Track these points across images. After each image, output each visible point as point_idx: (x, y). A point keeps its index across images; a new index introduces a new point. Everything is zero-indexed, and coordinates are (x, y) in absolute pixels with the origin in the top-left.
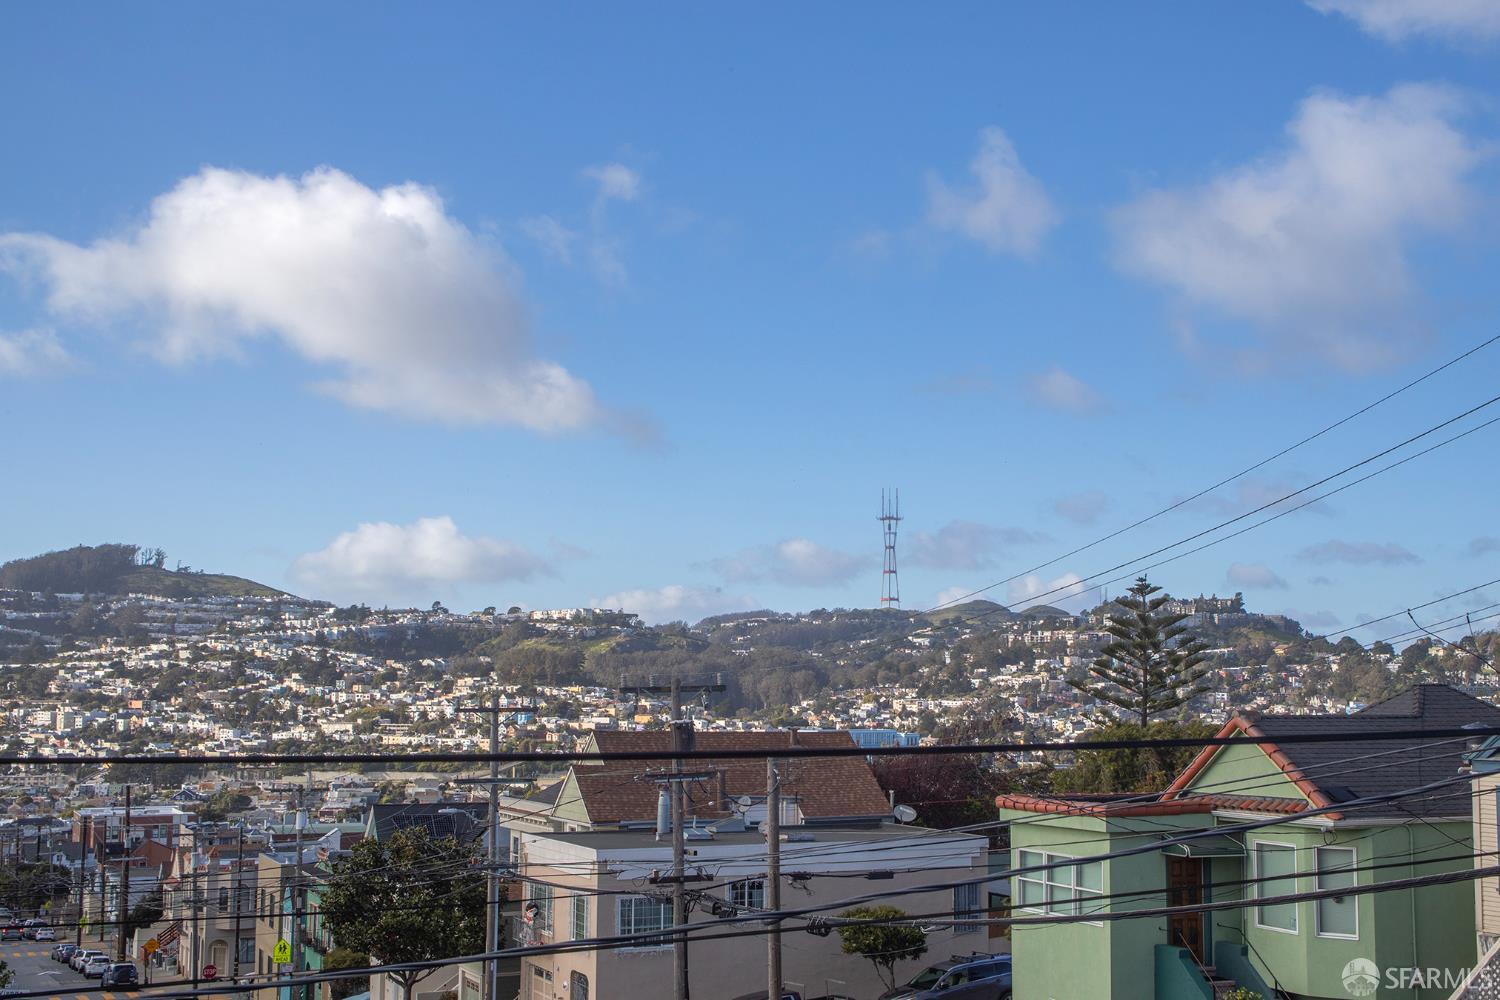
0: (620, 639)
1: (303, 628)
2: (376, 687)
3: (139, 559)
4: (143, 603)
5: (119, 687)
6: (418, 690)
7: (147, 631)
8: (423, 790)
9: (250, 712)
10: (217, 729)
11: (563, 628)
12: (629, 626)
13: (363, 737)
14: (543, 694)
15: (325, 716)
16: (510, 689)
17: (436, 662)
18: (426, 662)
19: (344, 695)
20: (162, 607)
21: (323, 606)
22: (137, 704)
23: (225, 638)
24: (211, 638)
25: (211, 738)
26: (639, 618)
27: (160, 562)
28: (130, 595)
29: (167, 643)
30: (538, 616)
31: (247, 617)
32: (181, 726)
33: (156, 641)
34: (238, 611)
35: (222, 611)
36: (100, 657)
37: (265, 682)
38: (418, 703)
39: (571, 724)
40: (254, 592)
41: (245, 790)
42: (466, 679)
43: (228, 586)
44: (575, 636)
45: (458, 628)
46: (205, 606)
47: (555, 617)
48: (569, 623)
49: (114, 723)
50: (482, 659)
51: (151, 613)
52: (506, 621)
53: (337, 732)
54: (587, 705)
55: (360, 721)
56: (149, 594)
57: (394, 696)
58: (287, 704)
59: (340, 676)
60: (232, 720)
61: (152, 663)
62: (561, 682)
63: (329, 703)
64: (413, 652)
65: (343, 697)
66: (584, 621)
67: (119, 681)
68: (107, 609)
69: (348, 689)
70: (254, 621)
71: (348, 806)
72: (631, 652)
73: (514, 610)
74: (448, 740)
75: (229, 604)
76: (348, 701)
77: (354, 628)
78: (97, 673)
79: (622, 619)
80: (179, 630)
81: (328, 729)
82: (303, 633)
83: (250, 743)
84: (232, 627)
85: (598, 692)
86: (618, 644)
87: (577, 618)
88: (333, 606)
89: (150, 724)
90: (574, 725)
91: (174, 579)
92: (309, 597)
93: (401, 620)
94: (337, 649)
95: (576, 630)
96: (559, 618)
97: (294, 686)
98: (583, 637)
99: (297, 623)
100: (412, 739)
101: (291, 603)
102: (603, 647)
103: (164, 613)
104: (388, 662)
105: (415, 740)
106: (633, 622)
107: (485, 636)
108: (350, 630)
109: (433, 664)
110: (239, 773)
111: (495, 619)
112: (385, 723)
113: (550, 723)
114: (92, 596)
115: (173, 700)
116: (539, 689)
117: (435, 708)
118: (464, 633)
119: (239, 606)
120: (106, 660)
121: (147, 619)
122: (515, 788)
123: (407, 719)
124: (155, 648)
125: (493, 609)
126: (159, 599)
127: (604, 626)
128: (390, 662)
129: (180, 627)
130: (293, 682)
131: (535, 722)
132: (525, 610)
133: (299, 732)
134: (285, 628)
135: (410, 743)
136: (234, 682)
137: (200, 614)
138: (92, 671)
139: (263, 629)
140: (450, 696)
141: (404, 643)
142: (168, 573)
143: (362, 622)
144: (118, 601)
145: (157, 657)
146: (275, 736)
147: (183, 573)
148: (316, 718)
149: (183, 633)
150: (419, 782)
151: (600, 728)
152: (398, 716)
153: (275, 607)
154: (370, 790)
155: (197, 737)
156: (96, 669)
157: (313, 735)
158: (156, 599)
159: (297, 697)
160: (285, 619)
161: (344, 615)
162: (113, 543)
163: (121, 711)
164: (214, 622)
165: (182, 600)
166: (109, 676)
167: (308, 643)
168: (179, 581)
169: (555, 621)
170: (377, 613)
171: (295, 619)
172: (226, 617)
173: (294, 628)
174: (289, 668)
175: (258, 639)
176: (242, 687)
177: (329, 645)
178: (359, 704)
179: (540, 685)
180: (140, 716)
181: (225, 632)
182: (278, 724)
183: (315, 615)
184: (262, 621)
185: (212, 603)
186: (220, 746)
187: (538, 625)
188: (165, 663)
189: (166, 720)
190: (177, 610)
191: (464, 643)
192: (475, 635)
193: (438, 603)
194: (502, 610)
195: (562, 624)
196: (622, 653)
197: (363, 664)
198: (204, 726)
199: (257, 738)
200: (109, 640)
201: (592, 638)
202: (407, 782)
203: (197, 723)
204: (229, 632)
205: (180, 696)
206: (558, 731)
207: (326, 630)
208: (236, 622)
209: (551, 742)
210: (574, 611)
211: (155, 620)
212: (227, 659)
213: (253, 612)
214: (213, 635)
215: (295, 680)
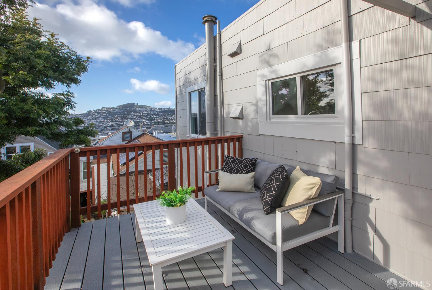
2: (164, 116)
3: (135, 104)
5: (135, 117)
6: (169, 116)
7: (137, 111)
9: (150, 119)
10: (146, 121)
13: (163, 121)
21: (157, 108)
24: (144, 112)
27: (138, 104)
28: (135, 108)
29: (139, 112)
32: (142, 121)
34: (147, 109)
36: (132, 114)
37: (151, 116)
40: (149, 107)
43: (145, 106)
55: (162, 119)
56: (137, 108)
57: (166, 117)
58: (154, 118)
60: (148, 120)
63: (158, 118)
64: (168, 112)
69: (161, 116)
81: (159, 120)
83: (150, 122)
92: (155, 107)
93: (166, 109)
94: (159, 112)
99: (154, 110)
101: (153, 108)
109: (170, 113)
110: (149, 125)
112: (165, 120)
114: (130, 108)
123: (168, 119)
128: (165, 113)
130: (154, 116)
133: (155, 121)
136: (147, 116)
138: (131, 116)
139: (150, 111)
141: (166, 111)
143: (161, 109)
144: (133, 108)
145: (139, 114)
146: (153, 121)
149: (141, 111)
152: (167, 119)
153: (151, 108)
155: (144, 122)
157: (157, 121)
160: (152, 110)
161: (159, 109)
164: (144, 110)
165: (140, 108)
166: (133, 116)
167: (155, 112)
168: (140, 106)
170: (163, 108)
174: (154, 114)
180: (137, 120)
181: (146, 111)
185: (144, 108)
186: (146, 123)
189: (140, 120)
197: (162, 114)
200: (132, 112)
203: (144, 120)
205: (141, 118)
207: (157, 110)
212: (147, 114)
213: (149, 109)
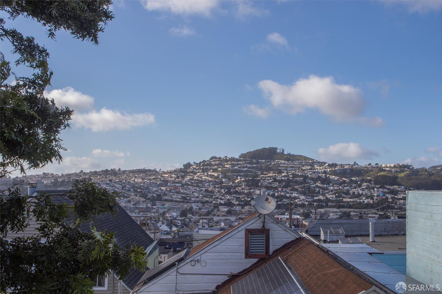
0: (407, 172)
1: (320, 169)
2: (340, 185)
3: (278, 151)
4: (279, 162)
5: (276, 184)
6: (352, 186)
7: (281, 170)
8: (355, 214)
9: (309, 192)
10: (300, 196)
11: (391, 169)
12: (410, 169)
13: (338, 199)
14: (386, 188)
15: (327, 193)
16: (377, 186)
17: (356, 179)
18: (353, 179)
19: (332, 187)
20: (284, 164)
21: (325, 163)
22: (280, 189)
23: (300, 172)
24: (297, 172)
25: (298, 198)
26: (413, 166)
27: (283, 151)
28: (276, 160)
29: (286, 173)
30: (383, 166)
31: (305, 166)
32: (291, 195)
33: (283, 172)
34: (303, 164)
35: (299, 165)
36: (270, 177)
37: (311, 184)
38: (352, 190)
39: (395, 196)
40: (307, 159)
41: (308, 212)
42: (365, 183)
43: (300, 158)
44: (394, 171)
45: (362, 169)
46: (295, 163)
47: (388, 166)
48: (392, 168)
49: (275, 194)
50: (368, 177)
51: (281, 165)
52: (374, 167)
53: (331, 197)
54: (400, 191)
55: (337, 194)
56: (281, 160)
57: (345, 188)
58: (317, 189)
59: (331, 182)
60: (303, 193)
61: (283, 178)
62: (392, 185)
63: (328, 189)
64: (349, 176)
65: (332, 188)
66: (397, 167)
67: (275, 183)
68: (271, 164)
69: (333, 186)
70: (307, 167)
71: (335, 217)
72: (411, 176)
73: (377, 164)
74: (361, 200)
75: (300, 163)
76: (333, 189)
77: (333, 169)
78: (270, 181)
79: (408, 167)
80: (288, 170)
81: (329, 196)
82: (320, 171)
83: (308, 200)
84: (302, 169)
85: (403, 187)
86: (407, 174)
87: (395, 167)
88: (327, 163)
89: (284, 194)
90: (396, 197)
91: (287, 156)
92: (321, 161)
93: (346, 167)
94: (329, 175)
96: (390, 167)
97: (319, 185)
98: (396, 172)
99: (318, 168)
100: (351, 200)
101: (316, 162)
102: (402, 175)
103: (284, 165)
104: (343, 178)
105: (352, 200)
106: (411, 167)
107: (369, 172)
108: (332, 170)
109: (355, 179)
110: (306, 208)
111: (371, 167)
112: (343, 195)
113: (389, 196)
114: (267, 161)
115: (289, 188)
116: (386, 186)
117: (357, 191)
118: (363, 171)
119: (303, 163)
120: (272, 177)
121: (280, 167)
122: (380, 214)
123: (349, 194)
124: (283, 174)
125: (371, 164)
126: (283, 162)
127: (403, 168)
128: (344, 179)
129: (289, 169)
130: (318, 184)
131: (385, 196)
132: (380, 164)
133: (321, 197)
134: (315, 169)
135: (351, 201)
136: (304, 184)
137: (293, 165)
138: (268, 180)
139: (310, 169)
140: (361, 188)
141: (347, 173)
142: (285, 155)
143: (335, 167)
144: (273, 162)
145: (285, 176)
146: (315, 198)
147: (289, 154)
148: (325, 194)
149: (289, 170)
150: (354, 212)
151: (404, 198)
152: (347, 193)
153: (313, 163)
154: (341, 213)
155: (295, 198)
156: (270, 180)
157: (325, 198)
158: (282, 161)
159: (320, 187)
160: (315, 167)
161: (330, 166)
162: (272, 147)
163: (276, 191)
164: (297, 167)
165: (289, 162)
166: (272, 181)
167: (321, 173)
168: (288, 157)
169: (388, 167)
170: (339, 165)
171: (318, 167)
172: (300, 166)
173: (317, 169)
174: (317, 180)
175: (309, 172)
176: (305, 185)
177: (327, 174)
178: (336, 190)
180: (281, 192)
181: (300, 170)
182: (315, 195)
183: (323, 166)
184: (309, 167)
185: (296, 163)
186: (301, 201)
187: (384, 168)
188: (286, 178)
189: (287, 193)
190: (288, 164)
191: (363, 173)
192: (366, 171)
193: (355, 162)
194: (373, 164)
196: (408, 176)
197: (336, 179)
198: (297, 195)
199: (310, 199)
200: (271, 172)
201: (399, 172)
202: (351, 211)
203: (295, 195)
204: (301, 170)
205: (290, 187)
206: (391, 198)
207: (326, 170)
208: (302, 168)
209: (390, 201)
210: (394, 165)
211: (282, 167)
212: (302, 177)
213: (307, 165)
214: (297, 171)
215: (319, 183)
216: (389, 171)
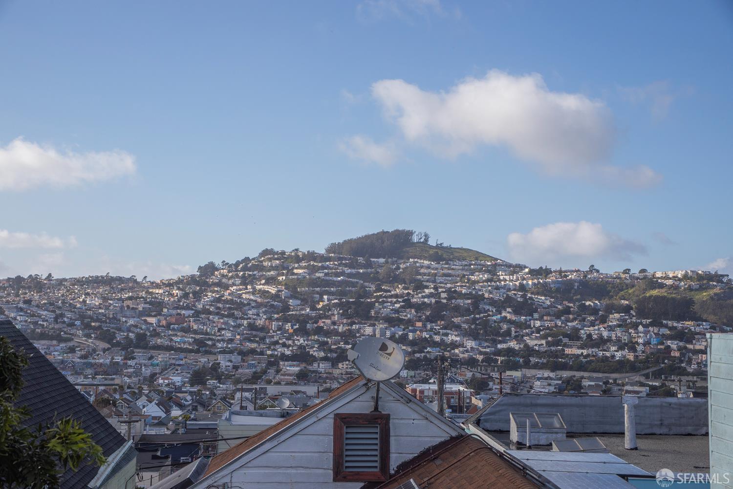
0: (717, 291)
1: (511, 281)
2: (558, 317)
3: (415, 239)
4: (418, 264)
5: (410, 314)
6: (584, 321)
7: (420, 281)
8: (593, 383)
9: (485, 331)
10: (465, 340)
11: (677, 283)
12: (722, 282)
13: (553, 348)
14: (666, 326)
15: (527, 335)
16: (644, 321)
17: (594, 303)
18: (588, 303)
19: (539, 322)
20: (428, 267)
21: (521, 267)
22: (419, 324)
23: (465, 286)
24: (458, 286)
25: (462, 345)
27: (426, 240)
28: (410, 259)
29: (434, 288)
30: (659, 274)
31: (477, 273)
32: (445, 338)
33: (427, 287)
34: (471, 270)
35: (462, 270)
36: (396, 296)
37: (491, 313)
38: (585, 328)
39: (687, 346)
40: (480, 258)
41: (484, 378)
42: (615, 315)
43: (465, 254)
44: (685, 288)
45: (607, 282)
46: (453, 267)
47: (671, 276)
48: (680, 280)
49: (407, 335)
50: (623, 301)
51: (422, 271)
52: (638, 278)
53: (536, 345)
54: (699, 333)
55: (550, 339)
56: (421, 259)
57: (569, 324)
58: (505, 326)
59: (536, 311)
60: (473, 335)
61: (426, 300)
62: (679, 319)
63: (529, 327)
64: (579, 297)
65: (538, 324)
66: (691, 278)
67: (408, 310)
68: (398, 268)
69: (541, 319)
70: (481, 276)
71: (547, 391)
72: (725, 300)
73: (643, 271)
74: (607, 353)
75: (466, 265)
76: (541, 326)
77: (541, 281)
78: (396, 305)
79: (717, 277)
80: (438, 281)
81: (531, 343)
82: (511, 284)
83: (484, 350)
84: (469, 280)
85: (705, 325)
86: (715, 294)
87: (686, 277)
88: (527, 268)
89: (427, 336)
90: (690, 346)
91: (434, 250)
92: (514, 263)
93: (570, 277)
94: (532, 293)
95: (685, 285)
96: (674, 277)
97: (509, 316)
98: (690, 289)
99: (507, 278)
100: (583, 351)
101: (502, 265)
102: (705, 296)
103: (429, 270)
104: (564, 302)
105: (585, 352)
106: (725, 280)
107: (624, 287)
108: (539, 283)
109: (592, 304)
110: (479, 368)
111: (630, 276)
112: (565, 340)
113: (673, 345)
114: (390, 260)
115: (439, 322)
116: (664, 322)
117: (596, 332)
118: (611, 285)
119: (472, 267)
120: (400, 298)
121: (420, 274)
122: (652, 385)
123: (579, 338)
124: (427, 291)
125: (629, 270)
126: (426, 262)
127: (705, 282)
128: (566, 303)
129: (439, 279)
130: (507, 314)
131: (662, 344)
132: (650, 272)
133: (513, 344)
134: (500, 281)
135: (582, 353)
136: (473, 313)
137: (450, 272)
138: (393, 304)
139: (488, 280)
140: (606, 325)
141: (573, 291)
142: (431, 247)
143: (546, 277)
144: (404, 263)
145: (431, 295)
146: (499, 346)
147: (439, 247)
148: (523, 336)
149: (441, 283)
150: (590, 379)
152: (574, 336)
153: (494, 268)
154: (560, 382)
155: (454, 345)
156: (395, 303)
157: (522, 346)
158: (425, 262)
159: (510, 322)
160: (499, 275)
161: (534, 273)
162: (401, 229)
163: (410, 328)
164: (458, 276)
165: (439, 263)
166: (402, 307)
167: (514, 290)
168: (437, 252)
169: (670, 279)
170: (555, 272)
171: (505, 275)
172: (465, 273)
173: (505, 280)
174: (505, 305)
175: (484, 286)
176: (477, 316)
177: (527, 291)
178: (548, 328)
179: (665, 320)
180: (421, 331)
181: (464, 282)
182: (500, 339)
183: (517, 273)
184: (486, 276)
185: (457, 265)
186: (467, 351)
187: (659, 281)
188: (433, 300)
189: (436, 334)
190: (437, 269)
191: (610, 291)
192: (618, 287)
193: (593, 266)
194: (635, 271)
195: (676, 280)
196: (718, 300)
197: (549, 303)
198: (458, 339)
199: (489, 347)
200: (400, 286)
201: (697, 290)
202: (582, 378)
203: (453, 337)
204: (467, 283)
205: (442, 320)
206: (679, 350)
207: (525, 282)
208: (470, 276)
209: (675, 357)
210: (683, 272)
211: (425, 274)
212: (468, 299)
213: (480, 271)
214: (458, 284)
215: (509, 312)
216: (672, 286)
